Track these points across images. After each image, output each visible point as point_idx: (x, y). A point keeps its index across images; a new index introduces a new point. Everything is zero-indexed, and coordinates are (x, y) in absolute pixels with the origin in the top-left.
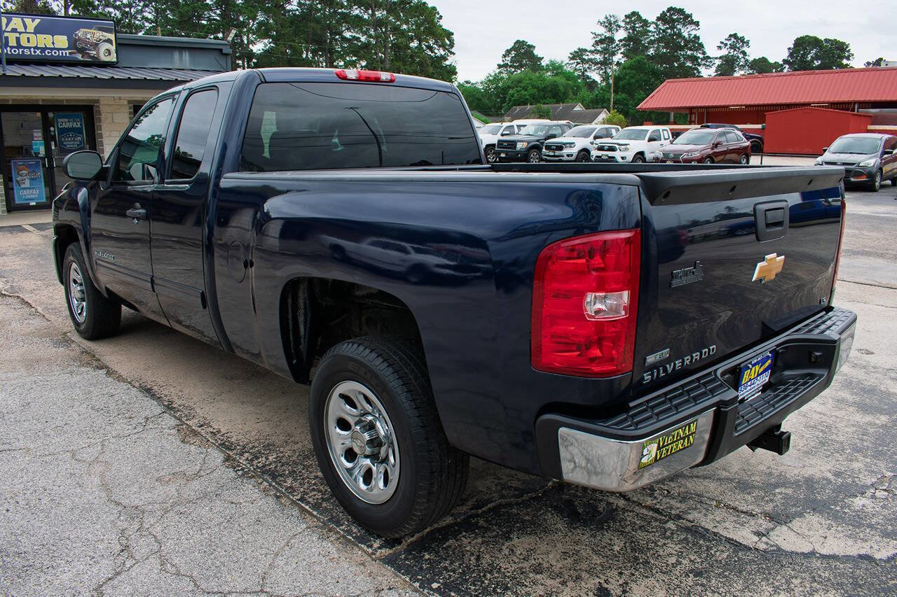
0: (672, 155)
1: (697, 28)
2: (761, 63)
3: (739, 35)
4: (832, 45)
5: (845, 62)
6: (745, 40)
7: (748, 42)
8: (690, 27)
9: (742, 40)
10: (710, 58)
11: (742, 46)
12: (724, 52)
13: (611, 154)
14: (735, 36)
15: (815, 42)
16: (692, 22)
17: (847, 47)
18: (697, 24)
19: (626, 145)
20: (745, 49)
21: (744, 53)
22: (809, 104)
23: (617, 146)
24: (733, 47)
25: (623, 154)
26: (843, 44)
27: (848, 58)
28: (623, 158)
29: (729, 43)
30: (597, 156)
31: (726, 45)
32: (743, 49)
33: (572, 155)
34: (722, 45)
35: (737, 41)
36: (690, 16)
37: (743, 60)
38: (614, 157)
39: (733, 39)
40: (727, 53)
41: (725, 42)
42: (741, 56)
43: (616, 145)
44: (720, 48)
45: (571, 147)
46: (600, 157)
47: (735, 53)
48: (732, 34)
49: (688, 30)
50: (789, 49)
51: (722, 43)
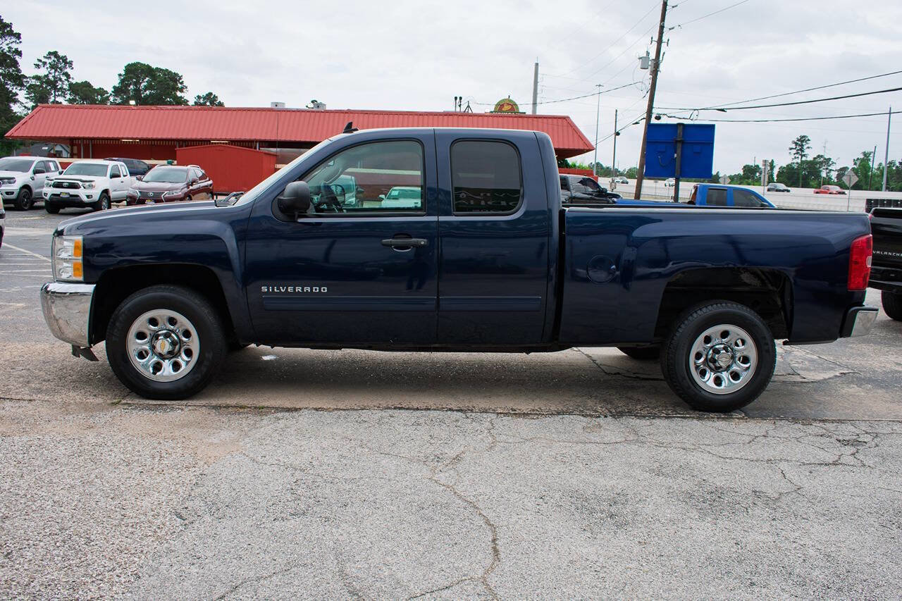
0: (151, 194)
1: (18, 41)
2: (85, 88)
3: (61, 54)
4: (165, 75)
5: (179, 94)
6: (68, 61)
7: (71, 63)
8: (9, 39)
9: (64, 59)
10: (26, 77)
11: (65, 67)
12: (43, 72)
13: (72, 192)
14: (55, 54)
15: (148, 71)
16: (11, 34)
17: (181, 79)
18: (18, 36)
19: (91, 181)
20: (68, 70)
21: (67, 75)
22: (207, 141)
23: (80, 183)
24: (53, 67)
25: (89, 192)
26: (176, 75)
27: (181, 90)
28: (88, 197)
29: (48, 61)
30: (52, 195)
31: (45, 63)
32: (66, 71)
33: (12, 193)
34: (40, 64)
35: (59, 61)
36: (10, 26)
37: (66, 82)
38: (77, 196)
39: (53, 58)
40: (46, 73)
41: (44, 60)
42: (64, 78)
43: (78, 182)
44: (37, 66)
45: (10, 183)
46: (58, 195)
47: (57, 73)
48: (52, 51)
49: (8, 42)
50: (120, 75)
51: (40, 61)
